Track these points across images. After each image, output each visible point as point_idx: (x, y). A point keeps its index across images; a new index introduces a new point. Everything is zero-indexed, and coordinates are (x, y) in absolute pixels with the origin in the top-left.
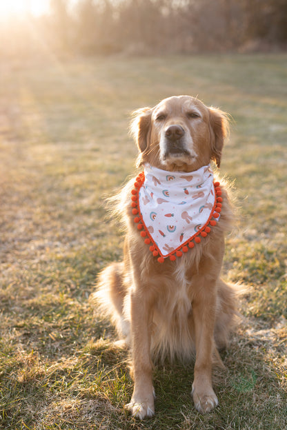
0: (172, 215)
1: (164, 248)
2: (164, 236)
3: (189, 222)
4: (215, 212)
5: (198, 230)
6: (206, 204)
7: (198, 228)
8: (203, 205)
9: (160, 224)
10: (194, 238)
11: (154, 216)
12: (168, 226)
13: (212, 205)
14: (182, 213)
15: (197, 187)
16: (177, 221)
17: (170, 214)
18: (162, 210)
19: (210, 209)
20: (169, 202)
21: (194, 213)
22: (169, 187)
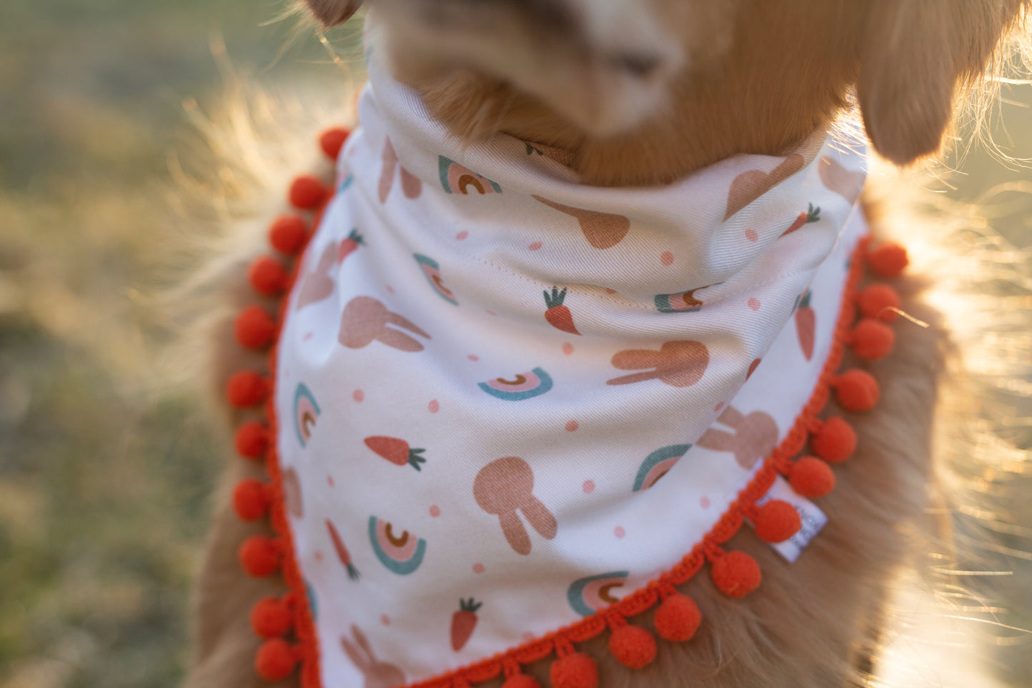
0: (413, 458)
1: (346, 646)
2: (352, 572)
3: (520, 543)
4: (781, 491)
5: (595, 604)
6: (722, 419)
7: (603, 593)
8: (681, 441)
9: (330, 481)
10: (553, 655)
11: (307, 417)
12: (373, 522)
13: (775, 431)
14: (483, 464)
15: (663, 303)
16: (435, 512)
17: (400, 444)
18: (358, 396)
19: (744, 462)
20: (419, 347)
21: (589, 486)
22: (462, 236)
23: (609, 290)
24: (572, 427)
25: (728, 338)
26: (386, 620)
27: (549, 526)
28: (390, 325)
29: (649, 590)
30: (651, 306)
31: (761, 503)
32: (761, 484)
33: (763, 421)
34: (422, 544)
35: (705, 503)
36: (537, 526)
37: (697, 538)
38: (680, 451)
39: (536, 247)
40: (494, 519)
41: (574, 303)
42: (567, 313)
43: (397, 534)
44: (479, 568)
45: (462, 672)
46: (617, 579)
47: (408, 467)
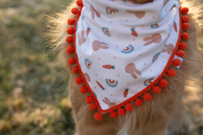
6: (165, 47)
7: (150, 82)
8: (159, 52)
9: (96, 75)
10: (143, 94)
11: (89, 64)
12: (106, 79)
13: (173, 46)
14: (126, 65)
15: (152, 26)
16: (119, 76)
17: (110, 65)
18: (99, 59)
19: (169, 53)
20: (108, 48)
21: (145, 64)
22: (111, 22)
23: (143, 26)
24: (141, 55)
25: (164, 32)
26: (112, 95)
27: (140, 73)
28: (102, 45)
29: (157, 79)
30: (150, 27)
31: (173, 60)
32: (172, 56)
33: (171, 45)
34: (117, 82)
35: (164, 62)
36: (138, 74)
37: (164, 68)
38: (159, 54)
39: (127, 21)
40: (130, 74)
41: (137, 30)
42: (136, 32)
43: (112, 81)
44: (128, 83)
45: (127, 101)
46: (152, 79)
47: (112, 69)
